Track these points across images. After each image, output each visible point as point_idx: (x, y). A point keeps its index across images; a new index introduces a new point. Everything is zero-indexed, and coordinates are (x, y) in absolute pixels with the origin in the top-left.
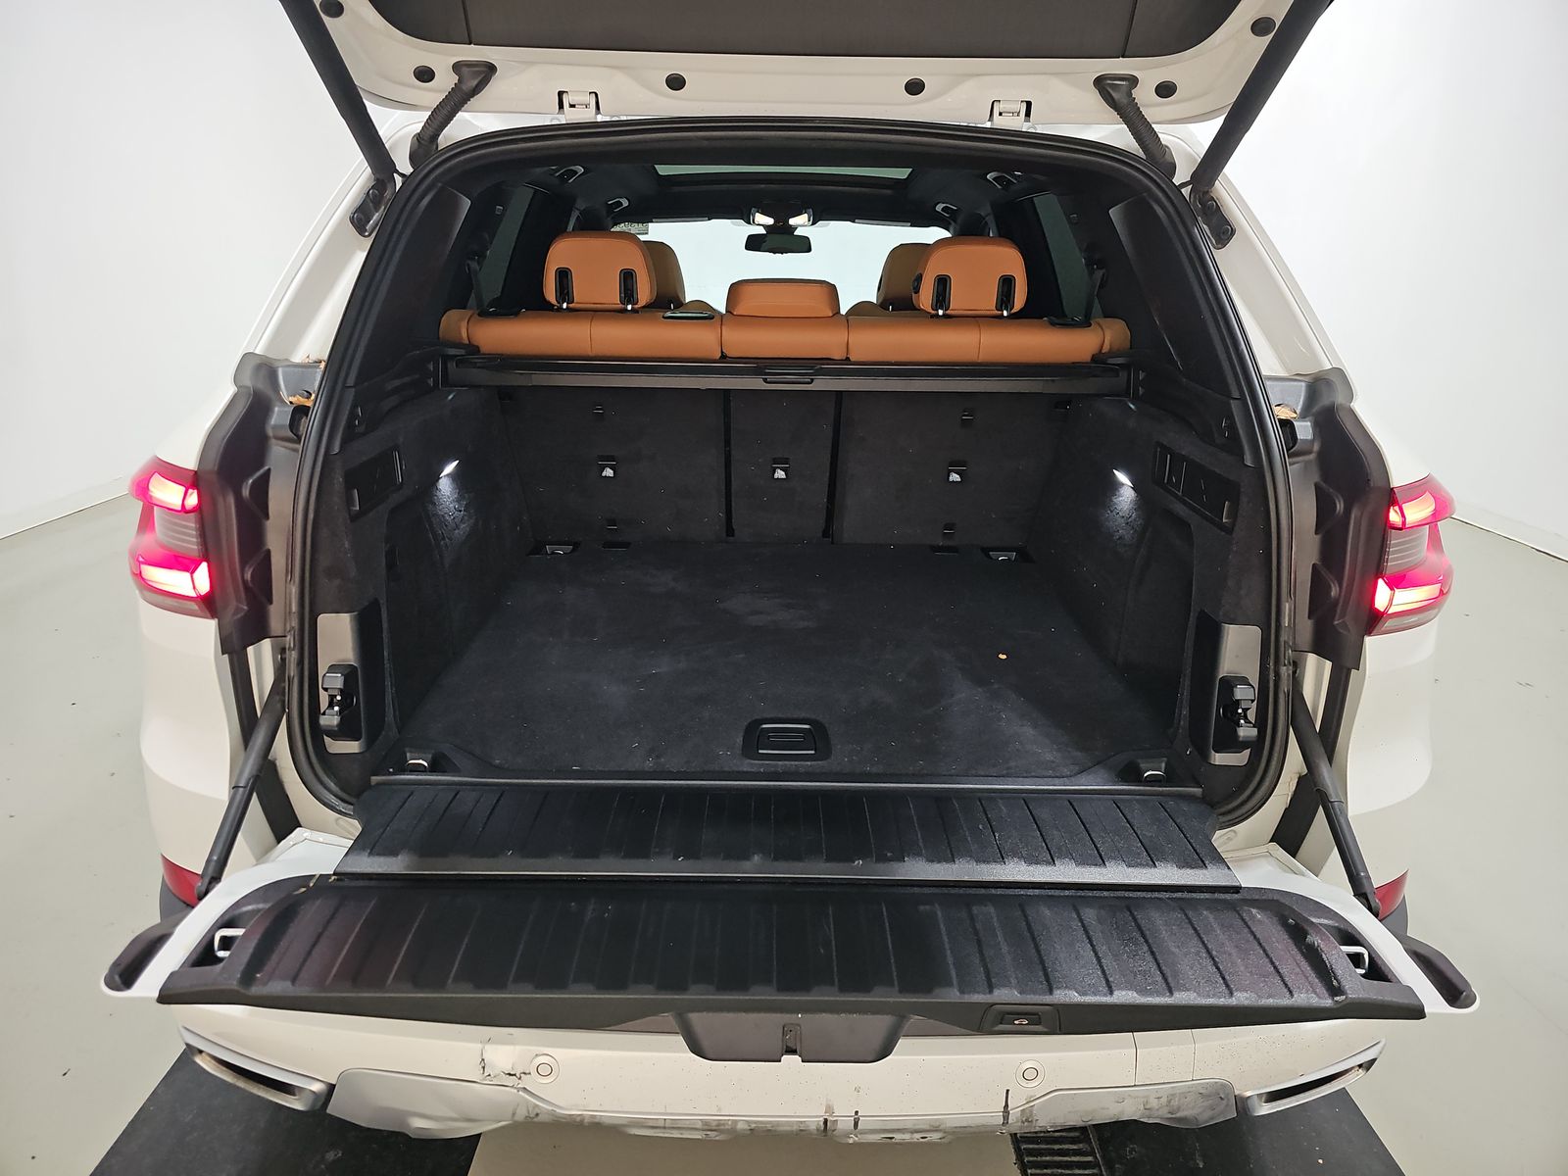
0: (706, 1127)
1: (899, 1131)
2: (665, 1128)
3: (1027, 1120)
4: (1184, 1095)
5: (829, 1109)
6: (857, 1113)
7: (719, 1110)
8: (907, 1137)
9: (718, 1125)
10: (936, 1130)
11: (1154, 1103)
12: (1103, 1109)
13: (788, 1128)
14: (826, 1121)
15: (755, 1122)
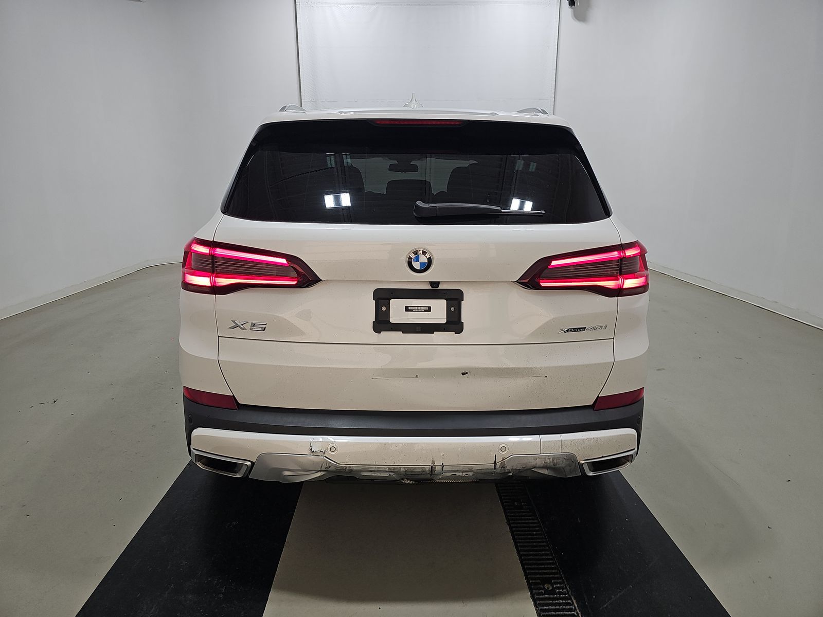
0: (390, 470)
1: (457, 471)
2: (375, 471)
3: (503, 467)
4: (558, 458)
5: (433, 462)
6: (443, 463)
7: (394, 463)
8: (461, 474)
9: (394, 469)
10: (470, 471)
11: (548, 461)
12: (530, 462)
13: (418, 470)
14: (432, 467)
15: (407, 468)
